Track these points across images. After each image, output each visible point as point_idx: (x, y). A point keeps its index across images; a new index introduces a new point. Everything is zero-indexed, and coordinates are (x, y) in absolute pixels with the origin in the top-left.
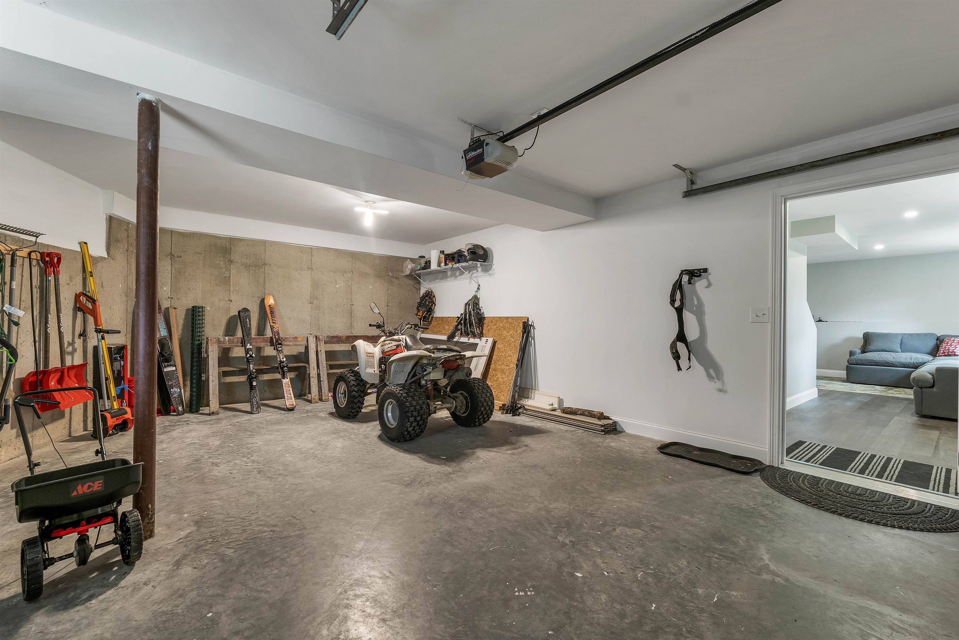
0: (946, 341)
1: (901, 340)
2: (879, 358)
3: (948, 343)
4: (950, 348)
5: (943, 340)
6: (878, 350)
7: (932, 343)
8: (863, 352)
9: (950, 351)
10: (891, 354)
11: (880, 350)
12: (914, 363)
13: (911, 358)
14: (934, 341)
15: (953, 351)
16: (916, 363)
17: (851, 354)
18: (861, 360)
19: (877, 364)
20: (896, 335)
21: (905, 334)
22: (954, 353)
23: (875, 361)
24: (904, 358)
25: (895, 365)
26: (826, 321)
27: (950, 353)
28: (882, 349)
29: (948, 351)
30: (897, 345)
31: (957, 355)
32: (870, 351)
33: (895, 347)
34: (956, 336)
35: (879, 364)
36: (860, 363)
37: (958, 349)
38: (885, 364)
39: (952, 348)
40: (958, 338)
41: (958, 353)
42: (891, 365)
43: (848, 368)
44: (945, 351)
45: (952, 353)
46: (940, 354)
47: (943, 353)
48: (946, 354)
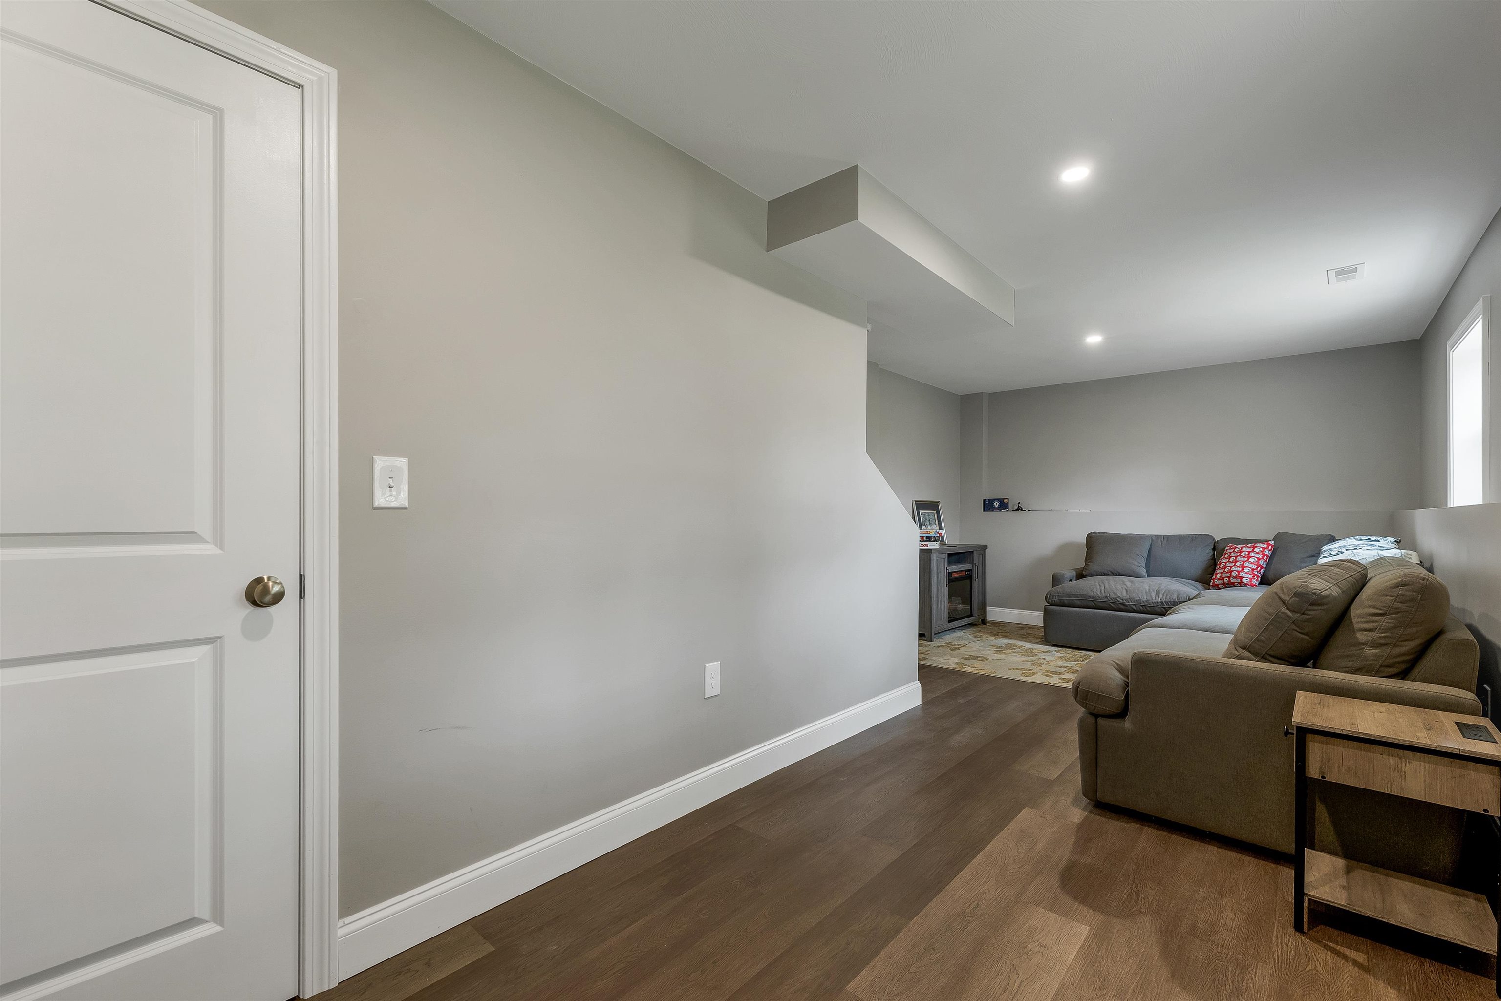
0: (1228, 551)
1: (1150, 551)
3: (1230, 557)
4: (1233, 569)
5: (1224, 549)
6: (1106, 572)
7: (1203, 556)
8: (1080, 576)
9: (1233, 574)
10: (1126, 583)
11: (1110, 573)
12: (1162, 603)
13: (1158, 593)
14: (1207, 551)
15: (1239, 574)
17: (1056, 580)
18: (1069, 596)
20: (1142, 538)
21: (1157, 537)
22: (1239, 580)
23: (1093, 597)
24: (1146, 592)
26: (1029, 511)
27: (1233, 580)
28: (1111, 570)
29: (1229, 575)
30: (1139, 562)
31: (1246, 585)
32: (1092, 574)
33: (1137, 564)
34: (1246, 542)
35: (1101, 605)
36: (1066, 602)
37: (1247, 571)
38: (1110, 605)
39: (1237, 569)
40: (1249, 545)
41: (1249, 580)
42: (1122, 607)
43: (1046, 611)
44: (1224, 575)
45: (1236, 580)
46: (1216, 582)
47: (1221, 580)
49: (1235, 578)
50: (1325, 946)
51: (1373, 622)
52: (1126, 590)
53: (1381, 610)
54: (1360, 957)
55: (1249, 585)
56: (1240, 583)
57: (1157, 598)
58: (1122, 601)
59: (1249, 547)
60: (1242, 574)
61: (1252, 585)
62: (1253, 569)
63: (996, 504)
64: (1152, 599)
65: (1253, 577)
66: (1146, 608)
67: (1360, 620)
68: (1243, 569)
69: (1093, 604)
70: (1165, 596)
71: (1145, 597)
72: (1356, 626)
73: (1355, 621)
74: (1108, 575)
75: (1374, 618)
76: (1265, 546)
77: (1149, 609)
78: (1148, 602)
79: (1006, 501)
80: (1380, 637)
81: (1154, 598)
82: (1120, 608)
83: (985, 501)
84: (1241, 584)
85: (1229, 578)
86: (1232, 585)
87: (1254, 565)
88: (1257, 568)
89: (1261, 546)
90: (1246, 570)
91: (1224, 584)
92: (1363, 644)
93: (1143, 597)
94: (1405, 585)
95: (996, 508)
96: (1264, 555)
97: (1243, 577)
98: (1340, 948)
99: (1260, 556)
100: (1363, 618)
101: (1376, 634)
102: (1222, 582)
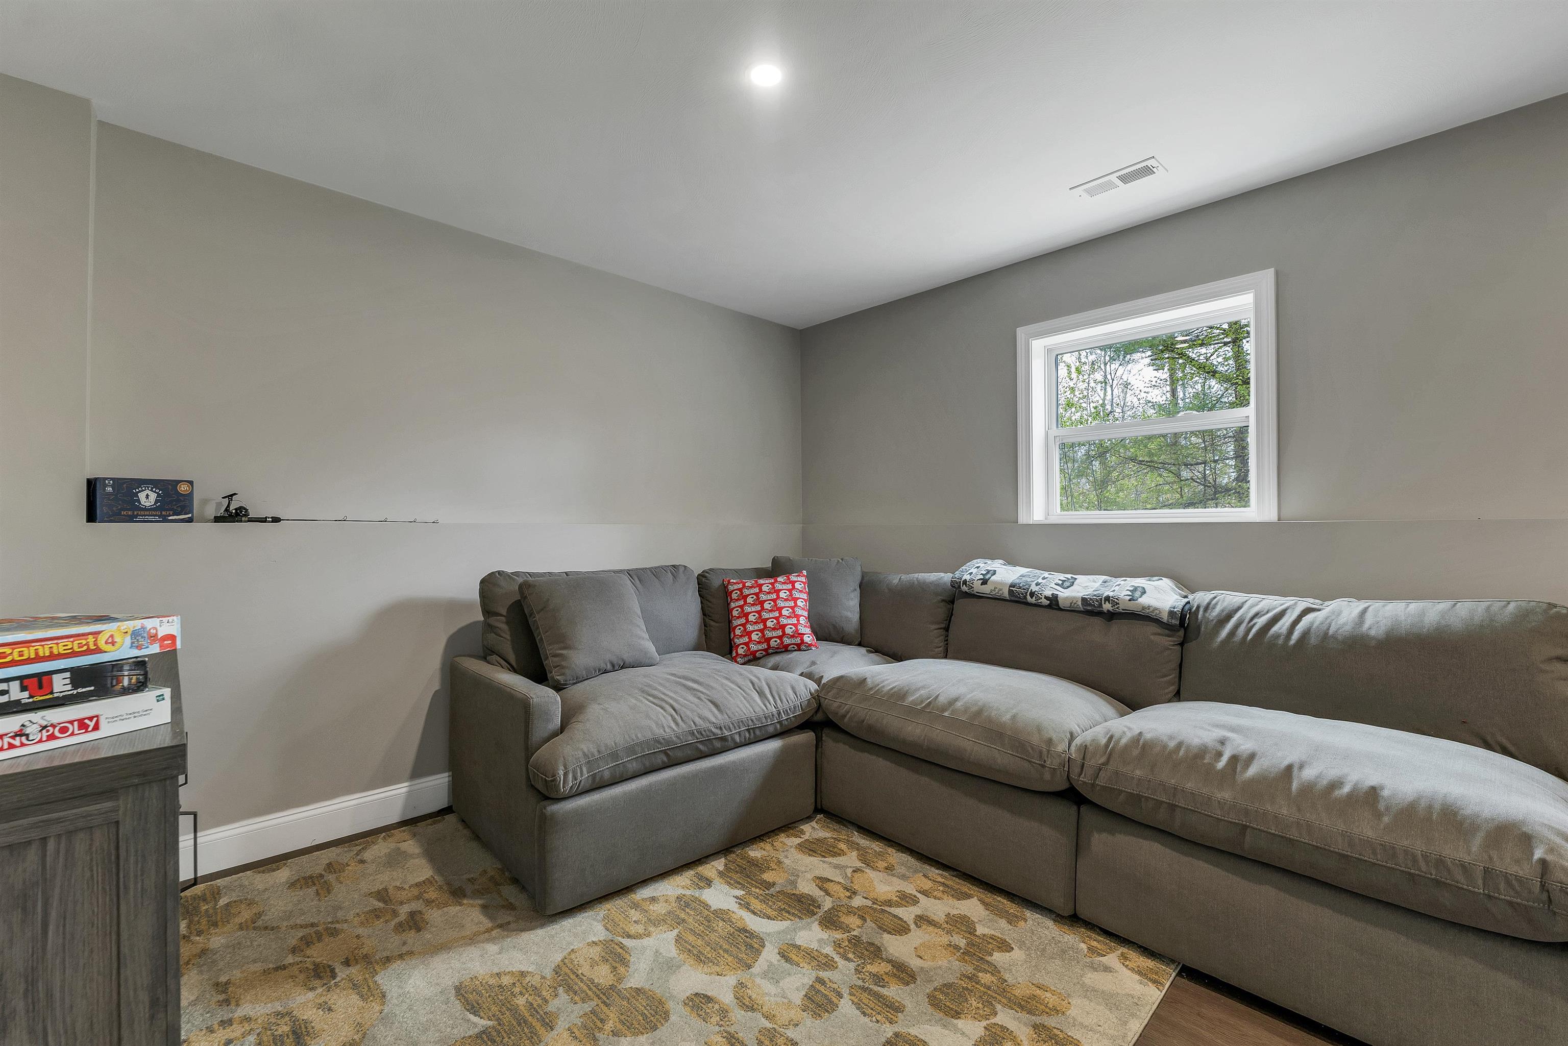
2: (674, 721)
6: (602, 664)
9: (788, 630)
12: (779, 713)
15: (797, 630)
16: (786, 712)
22: (798, 640)
25: (729, 743)
26: (276, 520)
27: (787, 641)
29: (780, 633)
33: (644, 635)
41: (811, 637)
42: (719, 744)
44: (769, 634)
45: (793, 641)
46: (753, 647)
47: (763, 643)
48: (773, 643)
49: (792, 636)
55: (815, 646)
56: (798, 645)
58: (719, 732)
62: (806, 619)
63: (148, 498)
71: (751, 710)
78: (759, 719)
79: (183, 488)
83: (92, 485)
85: (780, 638)
86: (785, 650)
87: (804, 610)
88: (808, 614)
91: (768, 650)
93: (748, 710)
95: (145, 509)
96: (807, 594)
97: (804, 634)
102: (765, 646)
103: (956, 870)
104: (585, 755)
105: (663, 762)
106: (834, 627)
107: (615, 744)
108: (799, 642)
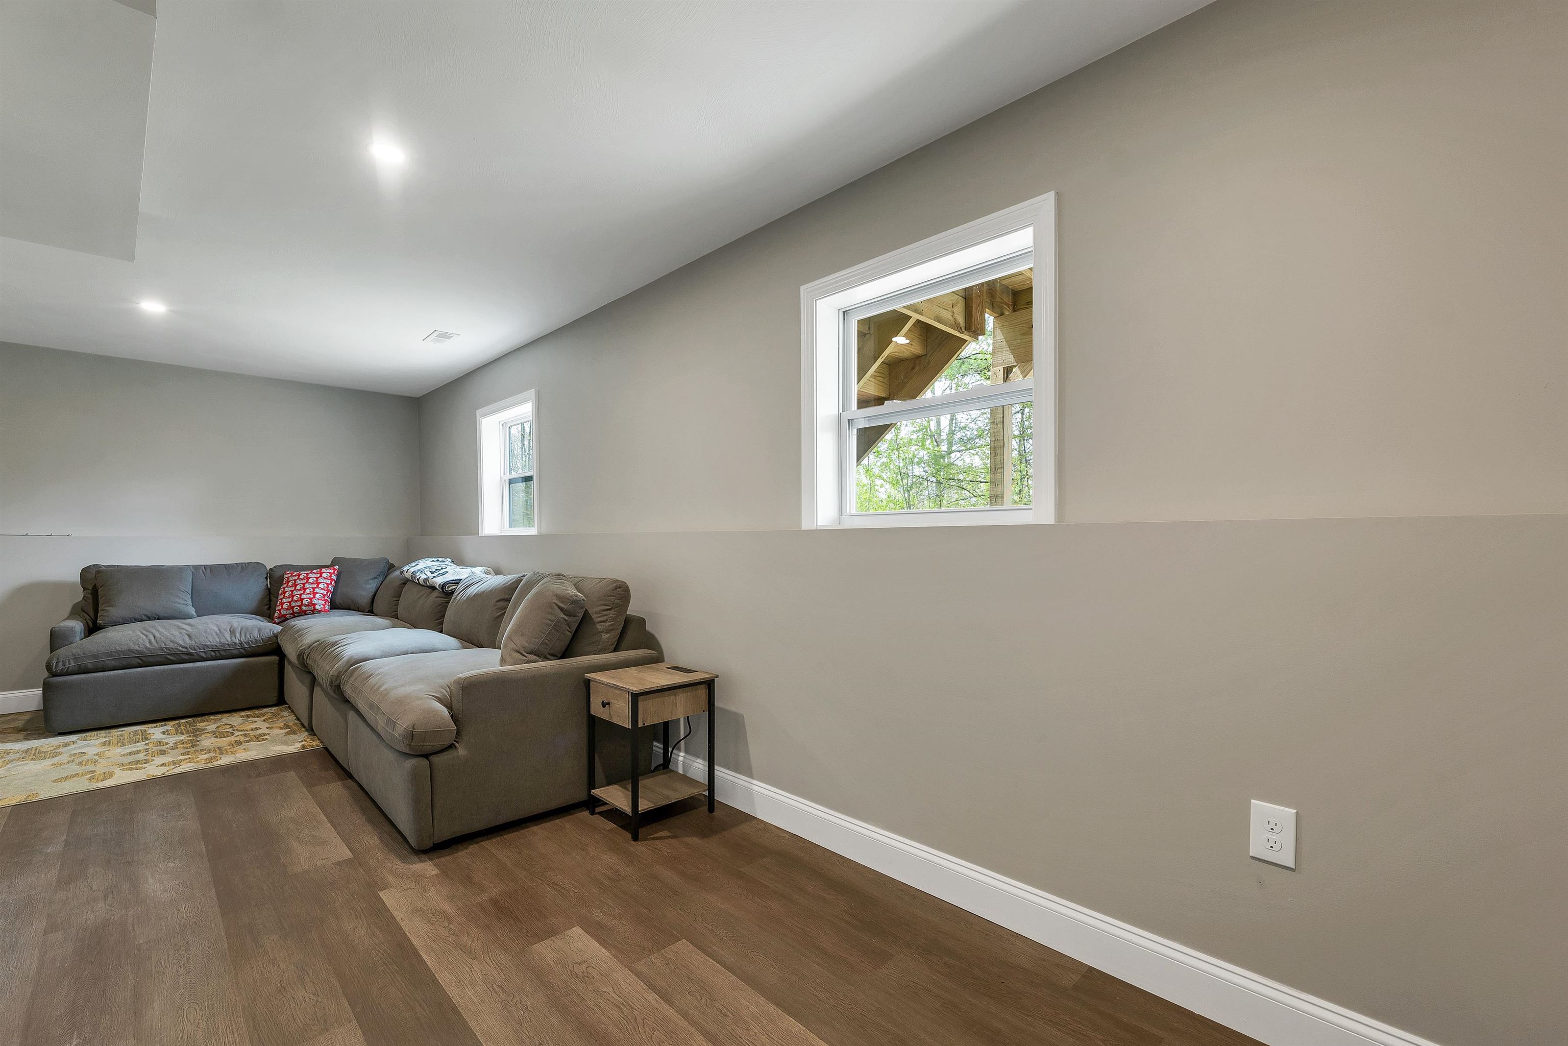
0: (289, 578)
1: (193, 584)
2: (150, 642)
3: (294, 585)
4: (303, 596)
5: (282, 577)
6: (137, 616)
7: (255, 588)
8: (92, 628)
9: (305, 602)
10: (179, 627)
11: (144, 618)
12: (241, 643)
13: (232, 632)
14: (262, 580)
15: (311, 601)
16: (248, 643)
17: (56, 639)
18: (95, 656)
19: (144, 660)
21: (198, 567)
22: (312, 608)
23: (139, 652)
24: (217, 634)
25: (196, 657)
27: (304, 608)
28: (148, 613)
29: (300, 603)
30: (186, 599)
31: (320, 611)
32: (114, 622)
33: (183, 602)
34: (311, 568)
35: (151, 660)
36: (90, 666)
37: (319, 597)
38: (168, 658)
39: (308, 596)
40: (315, 571)
41: (322, 606)
42: (186, 657)
43: (47, 688)
44: (293, 604)
45: (308, 608)
46: (283, 612)
47: (290, 610)
48: (295, 610)
49: (308, 605)
50: (652, 839)
51: (606, 615)
52: (188, 635)
53: (609, 606)
54: (665, 833)
55: (323, 611)
57: (234, 639)
58: (185, 650)
59: (315, 573)
60: (315, 601)
61: (326, 611)
62: (324, 595)
64: (228, 641)
65: (325, 602)
66: (219, 653)
67: (597, 616)
68: (314, 596)
69: (140, 662)
70: (243, 635)
71: (218, 640)
72: (597, 620)
73: (594, 616)
74: (142, 620)
75: (606, 612)
76: (332, 571)
77: (222, 653)
78: (223, 645)
80: (610, 625)
81: (229, 640)
82: (183, 659)
84: (314, 611)
85: (300, 606)
86: (304, 614)
87: (325, 590)
88: (327, 593)
89: (328, 571)
90: (317, 596)
91: (293, 613)
92: (601, 632)
93: (214, 640)
94: (620, 587)
96: (332, 580)
97: (319, 605)
98: (655, 835)
99: (329, 582)
100: (599, 613)
101: (608, 624)
102: (291, 611)
103: (300, 721)
104: (73, 655)
105: (139, 663)
106: (352, 601)
107: (97, 650)
108: (313, 609)
